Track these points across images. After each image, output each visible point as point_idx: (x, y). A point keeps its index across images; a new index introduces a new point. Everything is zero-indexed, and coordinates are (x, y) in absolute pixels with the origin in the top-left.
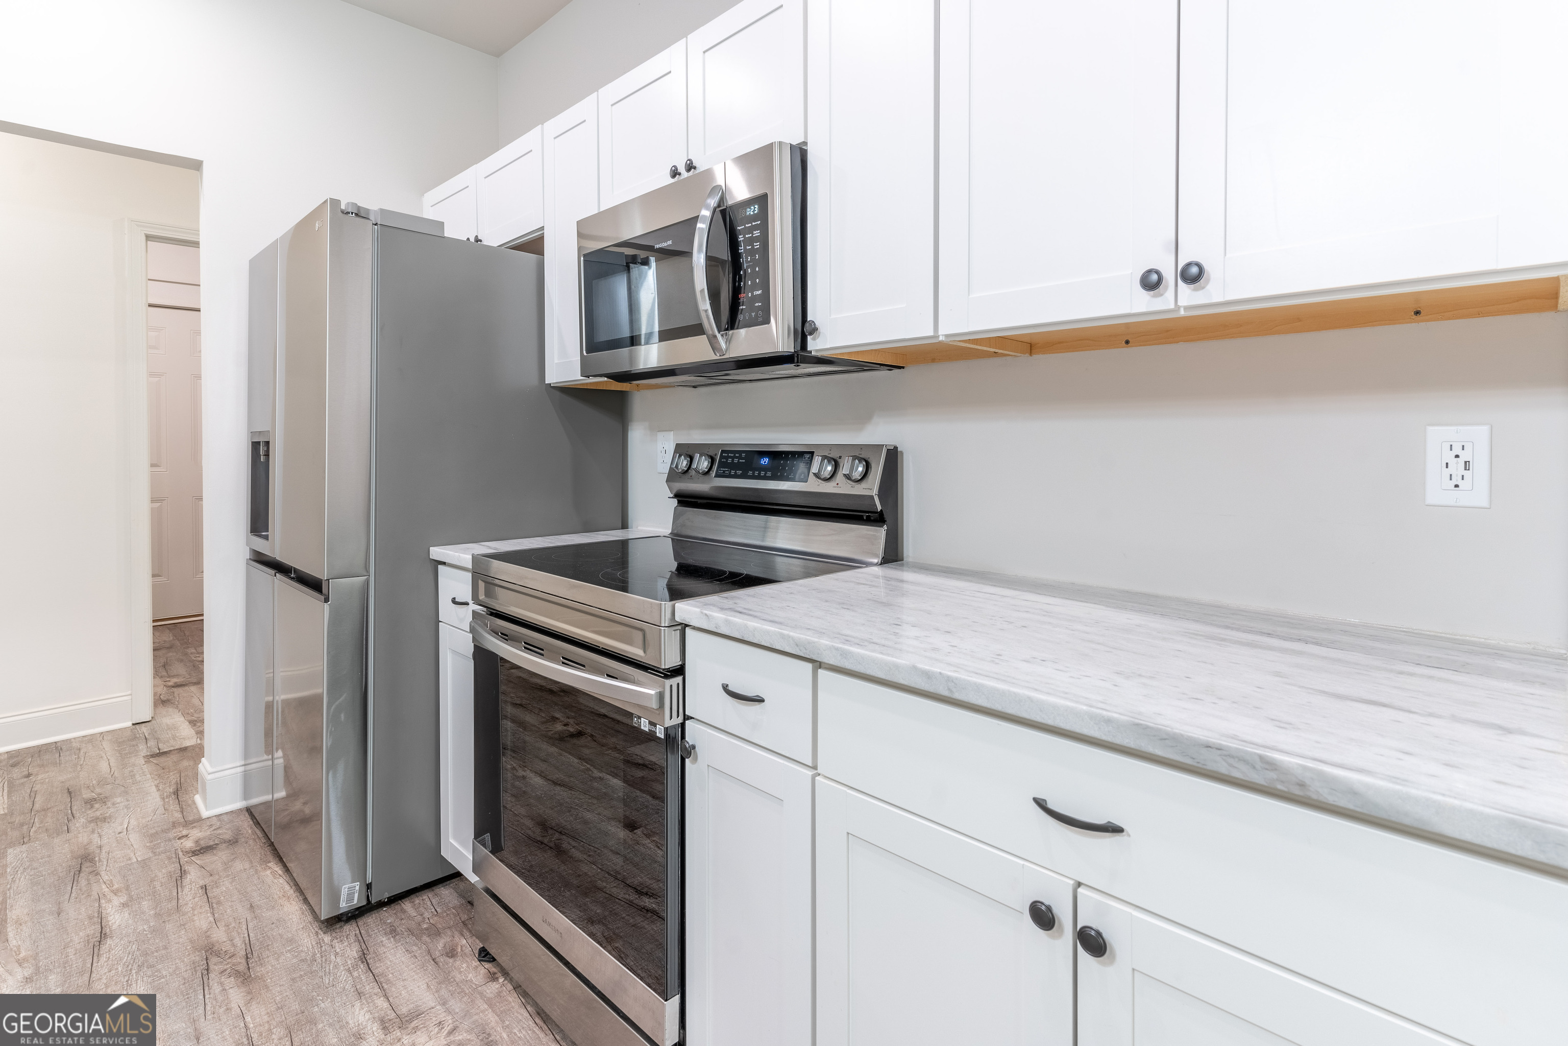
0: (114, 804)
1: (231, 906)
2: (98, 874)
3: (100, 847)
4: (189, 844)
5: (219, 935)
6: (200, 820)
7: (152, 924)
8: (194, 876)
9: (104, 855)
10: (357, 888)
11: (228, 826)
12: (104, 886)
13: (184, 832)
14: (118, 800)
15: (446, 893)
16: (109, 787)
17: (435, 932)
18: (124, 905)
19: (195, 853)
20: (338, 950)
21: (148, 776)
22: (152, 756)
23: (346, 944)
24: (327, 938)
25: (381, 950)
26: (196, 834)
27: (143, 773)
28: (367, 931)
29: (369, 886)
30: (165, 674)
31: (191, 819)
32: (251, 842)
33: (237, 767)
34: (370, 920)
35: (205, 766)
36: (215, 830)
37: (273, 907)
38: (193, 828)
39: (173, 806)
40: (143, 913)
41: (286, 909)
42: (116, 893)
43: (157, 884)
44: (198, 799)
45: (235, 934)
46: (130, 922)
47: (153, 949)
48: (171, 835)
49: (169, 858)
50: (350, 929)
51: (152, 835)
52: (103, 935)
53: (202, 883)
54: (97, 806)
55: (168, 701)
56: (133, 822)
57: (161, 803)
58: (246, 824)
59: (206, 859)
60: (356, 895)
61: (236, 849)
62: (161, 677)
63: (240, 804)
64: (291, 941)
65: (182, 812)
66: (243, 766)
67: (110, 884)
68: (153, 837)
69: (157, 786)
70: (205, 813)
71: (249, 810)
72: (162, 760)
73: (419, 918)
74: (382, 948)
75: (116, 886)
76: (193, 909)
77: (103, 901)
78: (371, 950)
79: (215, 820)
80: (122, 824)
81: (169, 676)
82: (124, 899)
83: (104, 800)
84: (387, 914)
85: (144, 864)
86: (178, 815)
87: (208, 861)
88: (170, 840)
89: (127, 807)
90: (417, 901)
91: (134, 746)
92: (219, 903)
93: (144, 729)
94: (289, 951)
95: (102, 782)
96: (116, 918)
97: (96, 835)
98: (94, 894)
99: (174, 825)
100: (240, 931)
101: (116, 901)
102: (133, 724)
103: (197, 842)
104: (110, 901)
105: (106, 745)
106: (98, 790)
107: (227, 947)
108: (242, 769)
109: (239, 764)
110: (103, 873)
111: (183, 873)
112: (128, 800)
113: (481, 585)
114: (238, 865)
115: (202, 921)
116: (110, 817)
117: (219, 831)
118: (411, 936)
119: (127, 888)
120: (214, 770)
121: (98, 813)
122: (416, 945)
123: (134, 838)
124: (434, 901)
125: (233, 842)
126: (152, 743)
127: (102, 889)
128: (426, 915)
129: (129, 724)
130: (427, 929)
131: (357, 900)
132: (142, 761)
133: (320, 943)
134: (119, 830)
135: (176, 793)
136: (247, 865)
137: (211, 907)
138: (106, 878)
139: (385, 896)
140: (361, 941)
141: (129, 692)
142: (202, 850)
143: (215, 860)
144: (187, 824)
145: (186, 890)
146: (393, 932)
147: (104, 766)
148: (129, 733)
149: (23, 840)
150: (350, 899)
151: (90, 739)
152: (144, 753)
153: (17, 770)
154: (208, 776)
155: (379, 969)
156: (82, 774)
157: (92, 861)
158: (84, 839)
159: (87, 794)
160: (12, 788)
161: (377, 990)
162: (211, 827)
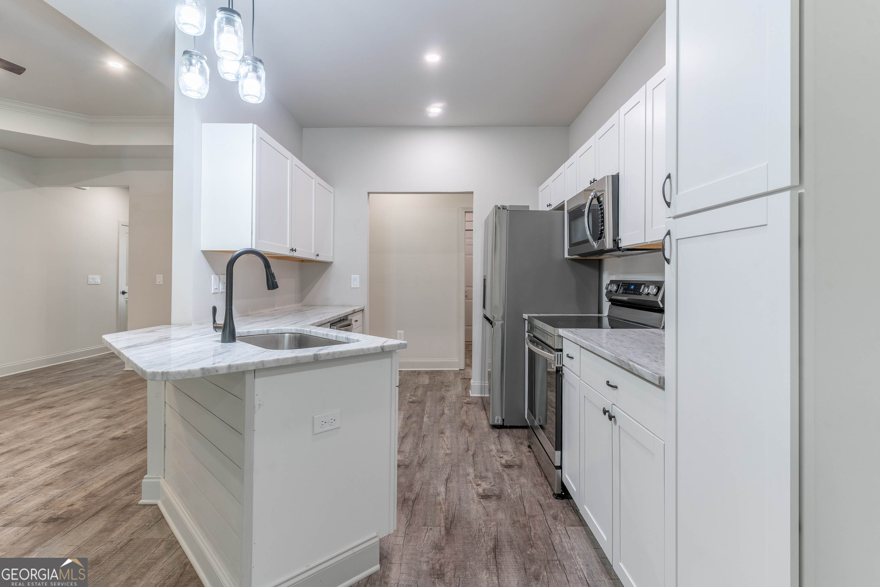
0: (451, 388)
1: (471, 417)
2: (445, 402)
3: (446, 396)
4: (465, 401)
5: (467, 421)
6: (470, 396)
7: (453, 415)
8: (465, 408)
9: (447, 398)
10: (500, 419)
11: (476, 400)
12: (445, 405)
13: (465, 398)
15: (526, 431)
16: (451, 383)
17: (519, 438)
18: (449, 409)
19: (466, 403)
20: (493, 433)
22: (462, 378)
23: (495, 432)
24: (491, 430)
25: (504, 437)
26: (468, 399)
27: (459, 382)
28: (502, 432)
29: (503, 421)
31: (468, 396)
32: (480, 405)
34: (503, 430)
35: (472, 381)
37: (481, 420)
39: (464, 392)
40: (452, 412)
41: (484, 421)
42: (447, 407)
43: (456, 407)
44: (470, 391)
45: (470, 422)
46: (449, 413)
47: (452, 419)
48: (462, 398)
49: (460, 403)
50: (498, 430)
51: (458, 397)
52: (443, 414)
53: (466, 410)
54: (447, 387)
55: (468, 366)
56: (454, 393)
57: (462, 390)
58: (480, 400)
59: (469, 405)
60: (500, 421)
63: (479, 395)
64: (482, 428)
65: (466, 394)
66: (480, 385)
67: (447, 405)
69: (461, 386)
71: (481, 397)
72: (464, 380)
73: (516, 434)
76: (463, 415)
78: (501, 436)
79: (473, 398)
82: (449, 408)
83: (449, 386)
84: (508, 430)
85: (455, 402)
86: (465, 394)
88: (461, 399)
89: (454, 389)
90: (518, 430)
91: (458, 375)
92: (469, 415)
93: (461, 371)
94: (481, 430)
95: (449, 382)
96: (446, 411)
97: (446, 394)
98: (443, 405)
99: (463, 396)
100: (472, 422)
103: (467, 401)
104: (446, 408)
105: (452, 374)
106: (448, 384)
107: (468, 424)
109: (479, 382)
110: (446, 402)
111: (462, 407)
114: (475, 409)
115: (464, 418)
116: (450, 390)
117: (473, 400)
118: (512, 436)
119: (450, 406)
121: (447, 389)
122: (513, 439)
123: (454, 396)
124: (522, 432)
125: (476, 404)
126: (463, 375)
128: (519, 434)
129: (458, 369)
130: (516, 436)
131: (500, 424)
132: (459, 379)
133: (489, 431)
134: (451, 394)
135: (465, 389)
136: (478, 410)
137: (467, 415)
139: (508, 425)
140: (499, 433)
141: (459, 360)
142: (468, 403)
143: (471, 406)
144: (466, 397)
145: (462, 410)
146: (508, 434)
147: (451, 378)
148: (458, 372)
149: (431, 390)
150: (498, 421)
151: (449, 371)
152: (460, 377)
153: (432, 375)
154: (472, 384)
155: (501, 440)
156: (446, 379)
157: (444, 399)
158: (443, 393)
159: (446, 384)
160: (430, 379)
161: (499, 444)
162: (472, 399)
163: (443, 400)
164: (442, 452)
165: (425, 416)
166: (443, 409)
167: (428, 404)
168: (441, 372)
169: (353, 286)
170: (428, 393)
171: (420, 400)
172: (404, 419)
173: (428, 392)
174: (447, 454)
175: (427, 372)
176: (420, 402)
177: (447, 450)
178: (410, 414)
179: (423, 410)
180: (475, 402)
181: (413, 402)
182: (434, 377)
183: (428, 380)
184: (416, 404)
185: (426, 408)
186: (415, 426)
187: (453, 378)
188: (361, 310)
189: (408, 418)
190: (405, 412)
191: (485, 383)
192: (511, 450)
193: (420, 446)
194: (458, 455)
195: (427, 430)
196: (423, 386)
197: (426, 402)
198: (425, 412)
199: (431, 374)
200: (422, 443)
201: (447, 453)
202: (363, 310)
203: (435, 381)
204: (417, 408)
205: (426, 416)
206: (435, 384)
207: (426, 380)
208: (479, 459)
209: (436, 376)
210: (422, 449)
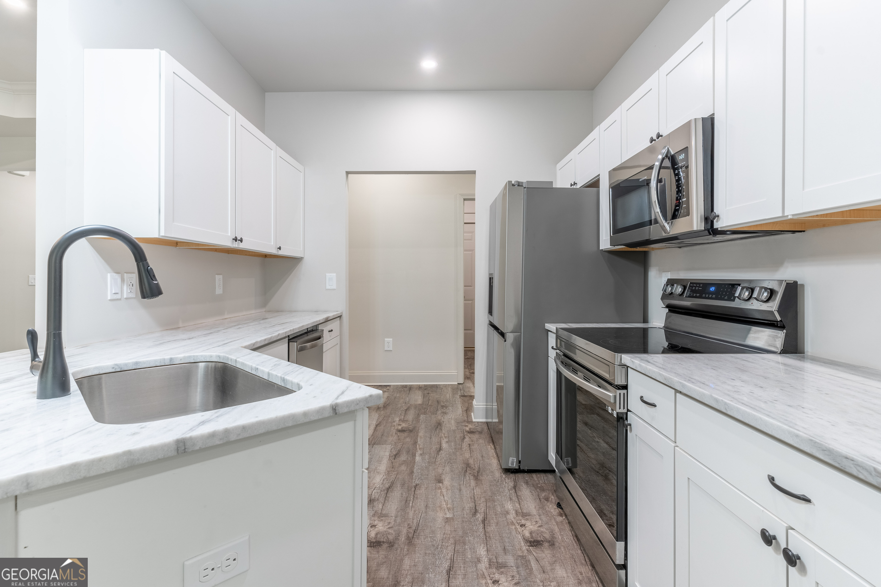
1: (476, 454)
2: (442, 430)
3: (443, 422)
4: (467, 429)
5: (471, 461)
6: (472, 422)
7: (453, 451)
8: (467, 439)
9: (444, 425)
10: (515, 460)
11: (480, 427)
12: (443, 434)
13: (467, 425)
14: (450, 408)
15: (550, 476)
16: (448, 403)
17: (543, 490)
18: (447, 443)
19: (468, 432)
20: (507, 481)
21: (460, 402)
22: (462, 396)
23: (510, 480)
24: (504, 476)
25: (521, 487)
26: (470, 426)
27: (458, 401)
28: (518, 479)
29: (520, 462)
30: (470, 368)
31: (469, 421)
32: (486, 434)
33: (484, 405)
34: (520, 476)
35: (475, 402)
36: (476, 427)
37: (489, 459)
38: (470, 424)
39: (465, 415)
40: (452, 446)
41: (493, 461)
42: (445, 437)
43: (457, 439)
44: (472, 414)
45: (476, 463)
46: (448, 448)
47: (453, 458)
48: (463, 424)
49: (461, 432)
50: (512, 476)
52: (440, 449)
53: (469, 443)
54: (444, 408)
55: (469, 378)
56: (453, 417)
57: (462, 413)
58: (485, 428)
60: (515, 463)
61: (481, 435)
62: (469, 369)
63: (484, 420)
64: (492, 472)
65: (467, 418)
66: (485, 405)
67: (444, 435)
68: (458, 423)
69: (461, 407)
70: (474, 420)
71: (487, 423)
72: (464, 398)
73: (538, 482)
74: (522, 487)
75: (446, 435)
76: (465, 451)
77: (442, 439)
78: (518, 486)
79: (476, 423)
80: (450, 416)
81: (471, 369)
82: (447, 440)
83: (446, 407)
84: (526, 476)
85: (454, 431)
86: (466, 418)
87: (472, 436)
88: (462, 426)
89: (452, 412)
90: (538, 476)
91: (457, 391)
92: (473, 451)
93: (461, 386)
94: (491, 475)
95: (447, 401)
96: (444, 445)
97: (443, 418)
98: (440, 436)
99: (464, 421)
100: (477, 462)
101: (445, 440)
102: (458, 384)
104: (443, 439)
105: (450, 389)
106: (445, 403)
107: (473, 466)
108: (485, 406)
109: (485, 404)
110: (443, 430)
111: (464, 438)
112: (453, 409)
113: (559, 341)
114: (481, 441)
115: (467, 455)
116: (447, 413)
117: (477, 428)
118: (533, 487)
119: (449, 437)
120: (477, 404)
121: (444, 411)
122: (534, 491)
123: (453, 422)
124: (545, 478)
125: (480, 433)
126: (462, 391)
127: (442, 435)
128: (541, 482)
129: (456, 383)
130: (539, 487)
131: (515, 466)
132: (458, 397)
133: (501, 477)
134: (449, 418)
135: (466, 410)
136: (483, 442)
137: (470, 452)
138: (444, 432)
139: (526, 468)
140: (515, 481)
141: (457, 371)
142: (471, 432)
143: (475, 437)
145: (464, 443)
146: (527, 483)
147: (448, 396)
148: (456, 387)
149: (425, 413)
150: (512, 464)
151: (446, 386)
152: (459, 394)
153: (426, 391)
154: (475, 406)
155: (519, 493)
156: (442, 397)
157: (441, 425)
158: (439, 417)
159: (442, 404)
160: (424, 396)
161: (517, 500)
162: (475, 425)
163: (439, 428)
164: (440, 515)
165: (417, 453)
166: (440, 442)
167: (421, 434)
168: (436, 387)
169: (328, 287)
170: (421, 418)
171: (411, 427)
172: (391, 458)
173: (421, 415)
174: (447, 520)
175: (420, 388)
176: (411, 431)
177: (447, 513)
178: (398, 449)
179: (415, 443)
180: (479, 430)
181: (402, 431)
182: (428, 394)
183: (421, 398)
184: (406, 434)
185: (419, 440)
186: (405, 469)
187: (450, 395)
188: (338, 317)
189: (395, 456)
190: (392, 447)
191: (492, 405)
192: (534, 512)
193: (411, 505)
194: (463, 521)
195: (420, 476)
196: (416, 407)
197: (418, 430)
198: (418, 447)
199: (425, 389)
200: (414, 499)
201: (447, 518)
202: (340, 317)
203: (429, 400)
204: (408, 440)
205: (419, 452)
206: (429, 404)
207: (418, 398)
208: (492, 528)
209: (430, 392)
210: (413, 509)
